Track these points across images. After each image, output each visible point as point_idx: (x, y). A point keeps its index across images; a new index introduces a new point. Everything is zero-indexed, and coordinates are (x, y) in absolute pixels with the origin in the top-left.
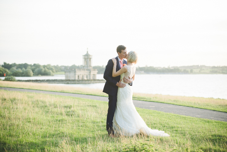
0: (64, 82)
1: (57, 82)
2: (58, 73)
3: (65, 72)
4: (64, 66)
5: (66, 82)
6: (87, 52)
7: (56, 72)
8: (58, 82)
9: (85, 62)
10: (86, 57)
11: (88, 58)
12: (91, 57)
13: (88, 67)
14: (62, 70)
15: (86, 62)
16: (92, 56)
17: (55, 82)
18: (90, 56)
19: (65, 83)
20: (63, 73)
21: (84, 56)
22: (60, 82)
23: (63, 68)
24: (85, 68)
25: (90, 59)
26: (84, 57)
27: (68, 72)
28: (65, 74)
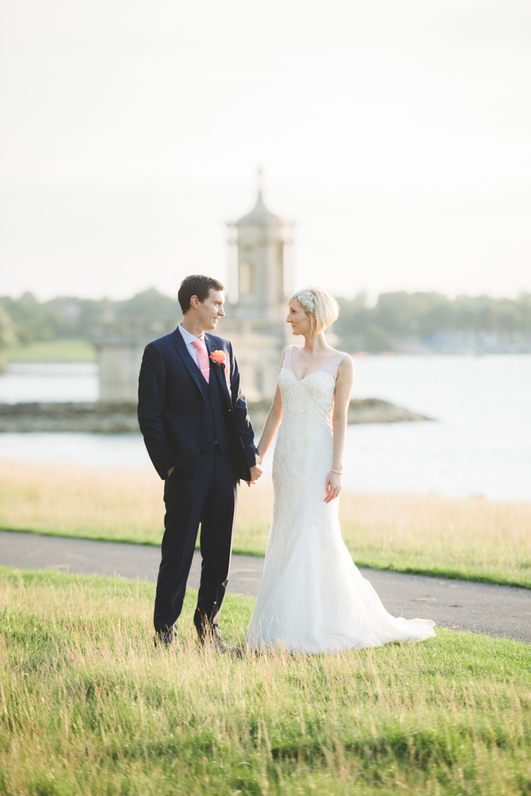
0: (92, 421)
1: (39, 423)
2: (39, 350)
3: (98, 347)
4: (73, 301)
5: (106, 423)
6: (260, 196)
7: (23, 340)
8: (49, 423)
9: (246, 271)
10: (252, 234)
11: (264, 243)
12: (285, 234)
13: (263, 306)
14: (62, 332)
15: (252, 267)
16: (292, 225)
17: (27, 422)
18: (279, 223)
19: (97, 431)
20: (81, 349)
21: (240, 224)
22: (64, 423)
23: (72, 312)
24: (241, 313)
25: (280, 246)
26: (234, 233)
27: (121, 346)
28: (97, 361)
